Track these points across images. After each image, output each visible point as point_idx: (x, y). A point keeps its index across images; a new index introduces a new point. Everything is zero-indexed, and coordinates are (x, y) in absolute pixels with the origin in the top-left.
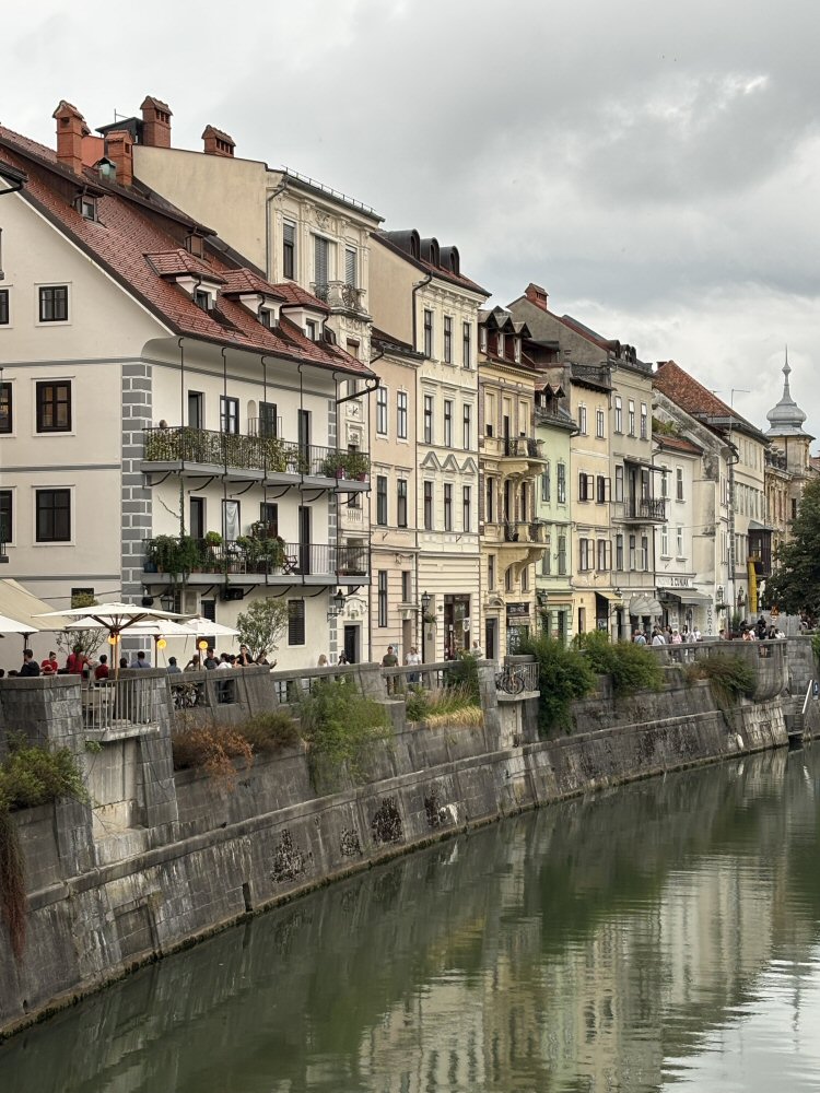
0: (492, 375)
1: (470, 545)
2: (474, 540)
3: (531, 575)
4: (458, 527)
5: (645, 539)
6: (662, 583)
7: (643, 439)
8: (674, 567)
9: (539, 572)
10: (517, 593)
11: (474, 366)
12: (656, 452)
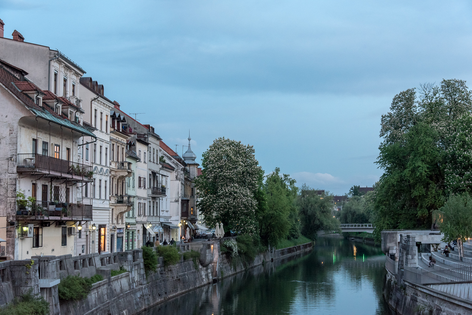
0: (114, 136)
1: (106, 205)
2: (108, 202)
3: (124, 217)
4: (103, 197)
5: (157, 203)
6: (162, 220)
7: (157, 164)
8: (165, 214)
9: (127, 216)
10: (120, 224)
11: (109, 132)
12: (161, 169)
